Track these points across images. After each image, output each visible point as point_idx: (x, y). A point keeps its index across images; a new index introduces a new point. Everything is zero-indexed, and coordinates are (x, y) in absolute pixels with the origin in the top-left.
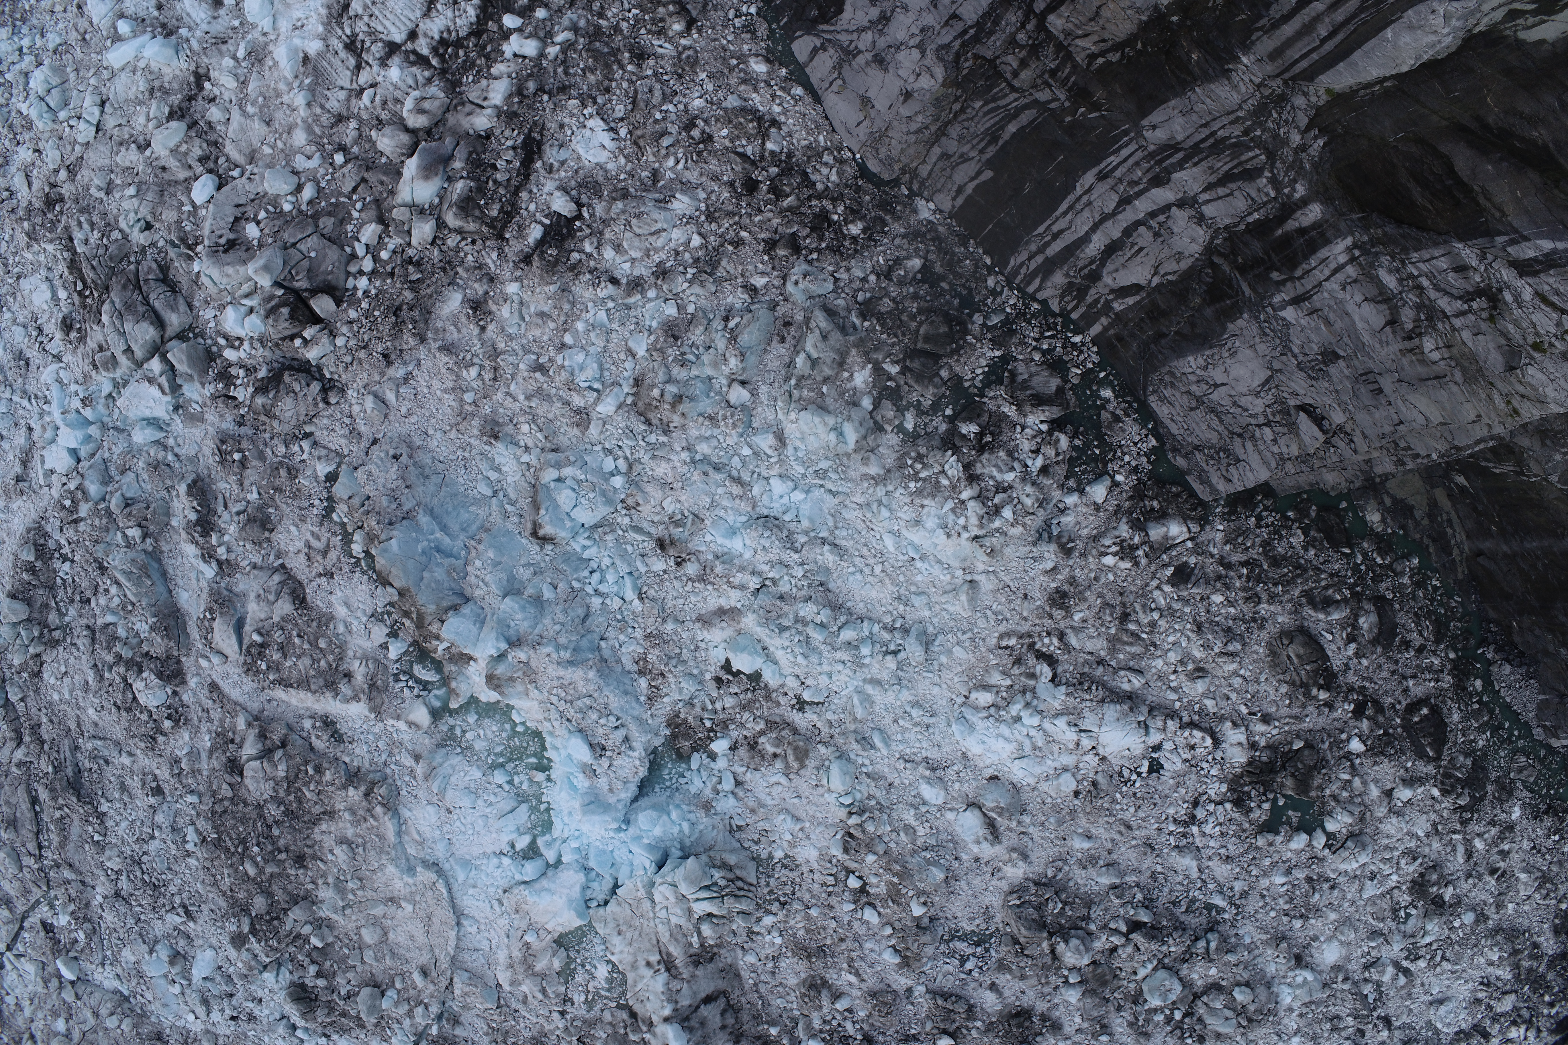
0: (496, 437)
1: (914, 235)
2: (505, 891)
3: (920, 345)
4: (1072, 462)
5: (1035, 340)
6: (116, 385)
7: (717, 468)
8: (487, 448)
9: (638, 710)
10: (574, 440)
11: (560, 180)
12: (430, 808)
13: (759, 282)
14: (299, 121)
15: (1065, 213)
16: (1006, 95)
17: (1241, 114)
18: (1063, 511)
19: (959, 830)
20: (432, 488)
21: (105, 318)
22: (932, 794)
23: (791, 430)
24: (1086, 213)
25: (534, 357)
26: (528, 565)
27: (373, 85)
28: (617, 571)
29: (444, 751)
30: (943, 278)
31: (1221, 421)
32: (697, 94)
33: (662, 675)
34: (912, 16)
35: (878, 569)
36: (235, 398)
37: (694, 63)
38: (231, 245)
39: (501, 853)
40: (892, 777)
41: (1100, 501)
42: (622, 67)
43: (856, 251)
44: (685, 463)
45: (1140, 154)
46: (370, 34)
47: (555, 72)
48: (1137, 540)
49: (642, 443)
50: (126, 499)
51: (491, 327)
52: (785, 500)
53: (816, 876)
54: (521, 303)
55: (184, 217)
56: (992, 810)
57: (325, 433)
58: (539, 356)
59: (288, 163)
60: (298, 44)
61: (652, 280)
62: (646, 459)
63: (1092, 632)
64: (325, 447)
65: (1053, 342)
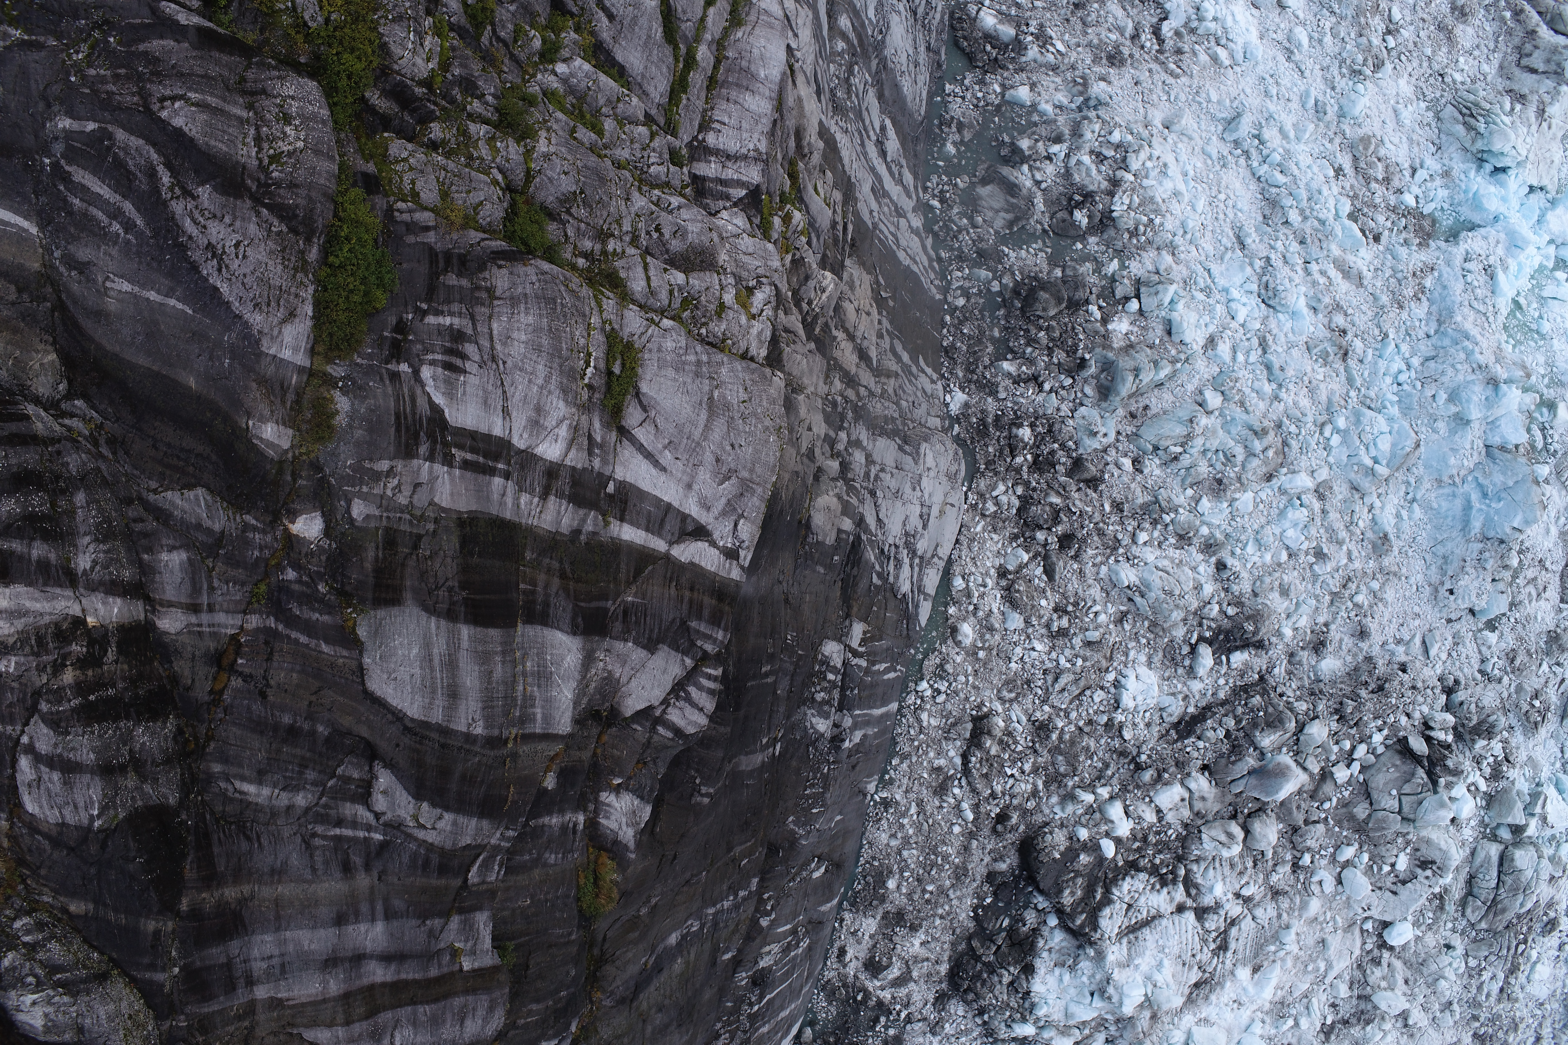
4: (1022, 132)
7: (1268, 367)
9: (1445, 270)
13: (1127, 463)
18: (1060, 107)
20: (1449, 545)
24: (911, 243)
26: (1435, 431)
28: (1387, 369)
30: (993, 340)
33: (1414, 274)
35: (1222, 197)
41: (1027, 88)
43: (1036, 418)
45: (882, 216)
48: (1030, 38)
52: (1244, 300)
58: (1311, 565)
59: (1337, 893)
60: (1251, 989)
61: (1195, 540)
62: (1310, 419)
63: (1111, 20)
64: (1480, 652)
65: (956, 218)
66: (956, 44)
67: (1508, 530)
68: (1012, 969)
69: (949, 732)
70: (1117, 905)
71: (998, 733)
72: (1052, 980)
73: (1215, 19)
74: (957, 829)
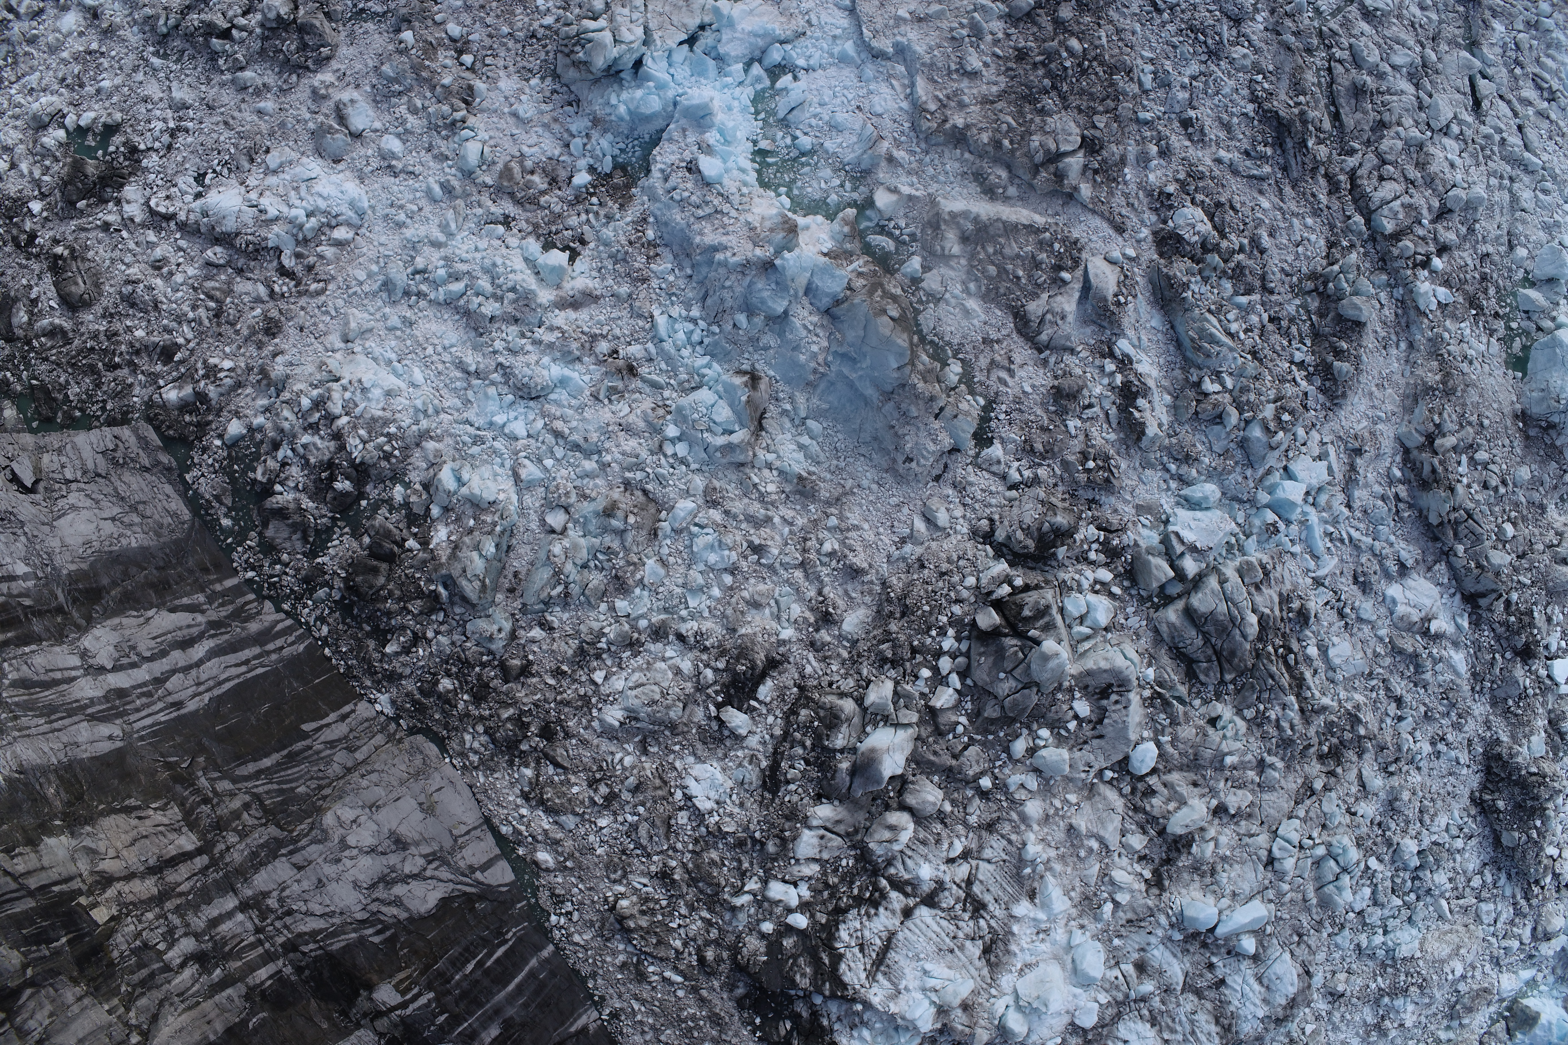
0: (802, 479)
1: (393, 678)
2: (804, 34)
3: (384, 566)
5: (286, 574)
6: (1242, 550)
7: (577, 446)
8: (813, 469)
9: (656, 208)
10: (720, 475)
11: (743, 748)
12: (879, 110)
13: (536, 633)
14: (1036, 827)
15: (228, 680)
16: (267, 793)
17: (17, 734)
18: (266, 410)
19: (371, 113)
20: (869, 427)
21: (1253, 619)
22: (393, 144)
23: (508, 484)
24: (204, 677)
25: (763, 561)
26: (766, 348)
27: (951, 861)
28: (675, 344)
29: (863, 167)
30: (369, 635)
31: (115, 489)
32: (605, 832)
33: (631, 243)
34: (349, 876)
36: (1099, 528)
37: (610, 867)
38: (1104, 693)
39: (807, 70)
40: (427, 158)
41: (234, 421)
42: (684, 865)
44: (607, 451)
45: (132, 718)
46: (956, 918)
47: (751, 864)
48: (203, 384)
49: (648, 470)
50: (1222, 423)
51: (811, 594)
52: (512, 414)
53: (501, 63)
54: (778, 618)
55: (1169, 731)
56: (337, 131)
57: (993, 488)
58: (758, 562)
59: (1046, 782)
60: (1042, 914)
61: (643, 638)
62: (646, 454)
63: (246, 299)
64: (994, 475)
65: (271, 572)
67: (895, 375)
69: (604, 935)
70: (849, 955)
71: (634, 909)
73: (308, 216)
74: (681, 993)
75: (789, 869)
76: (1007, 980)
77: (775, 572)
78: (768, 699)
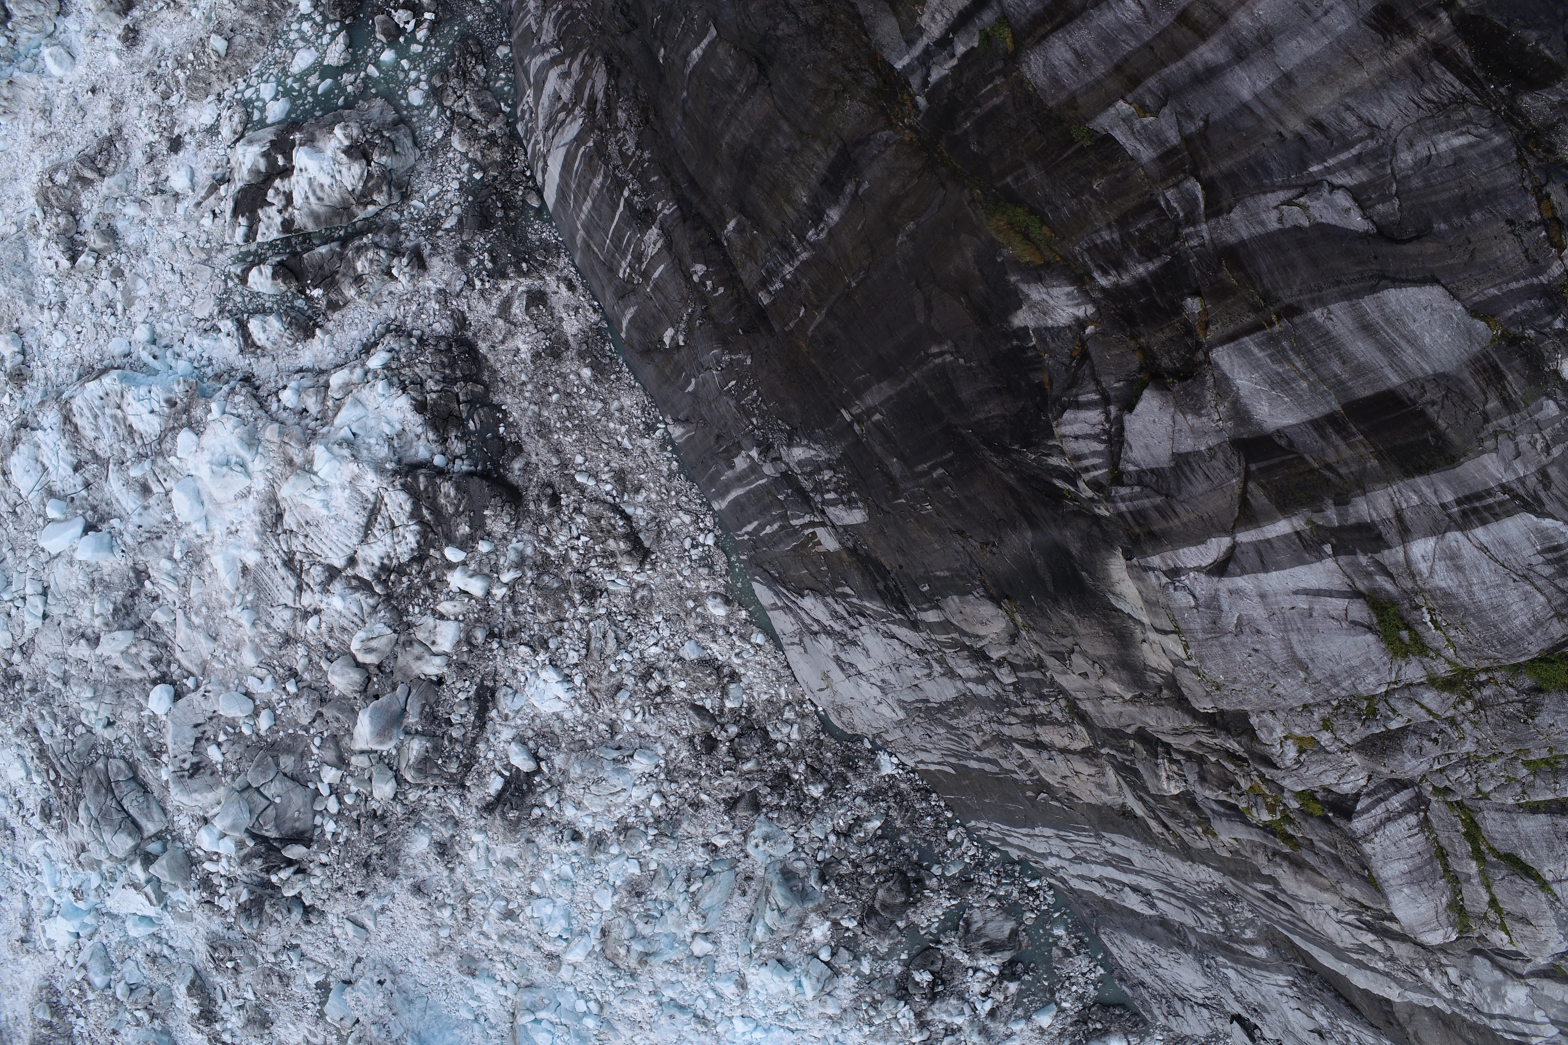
0: (473, 975)
1: (875, 793)
3: (877, 906)
5: (992, 888)
6: (103, 875)
7: (682, 1008)
8: (465, 979)
10: (547, 980)
11: (517, 727)
13: (720, 842)
14: (246, 639)
15: (1025, 834)
18: (1009, 1037)
20: (417, 1014)
21: (83, 820)
23: (752, 980)
27: (317, 612)
30: (903, 832)
31: (1164, 985)
32: (652, 641)
36: (219, 908)
37: (649, 603)
38: (196, 769)
41: (1045, 1026)
42: (573, 606)
43: (817, 809)
44: (653, 1007)
46: (308, 555)
47: (504, 613)
49: (613, 989)
50: (130, 986)
51: (460, 870)
52: (747, 1037)
54: (488, 849)
55: (145, 720)
57: (311, 948)
58: (508, 902)
59: (241, 684)
60: (234, 552)
61: (614, 836)
62: (616, 1003)
64: (311, 960)
65: (1010, 888)
66: (1122, 1005)
68: (434, 396)
69: (658, 525)
70: (404, 519)
71: (622, 560)
72: (396, 416)
74: (579, 459)
75: (464, 609)
76: (260, 484)
77: (493, 891)
78: (493, 775)
